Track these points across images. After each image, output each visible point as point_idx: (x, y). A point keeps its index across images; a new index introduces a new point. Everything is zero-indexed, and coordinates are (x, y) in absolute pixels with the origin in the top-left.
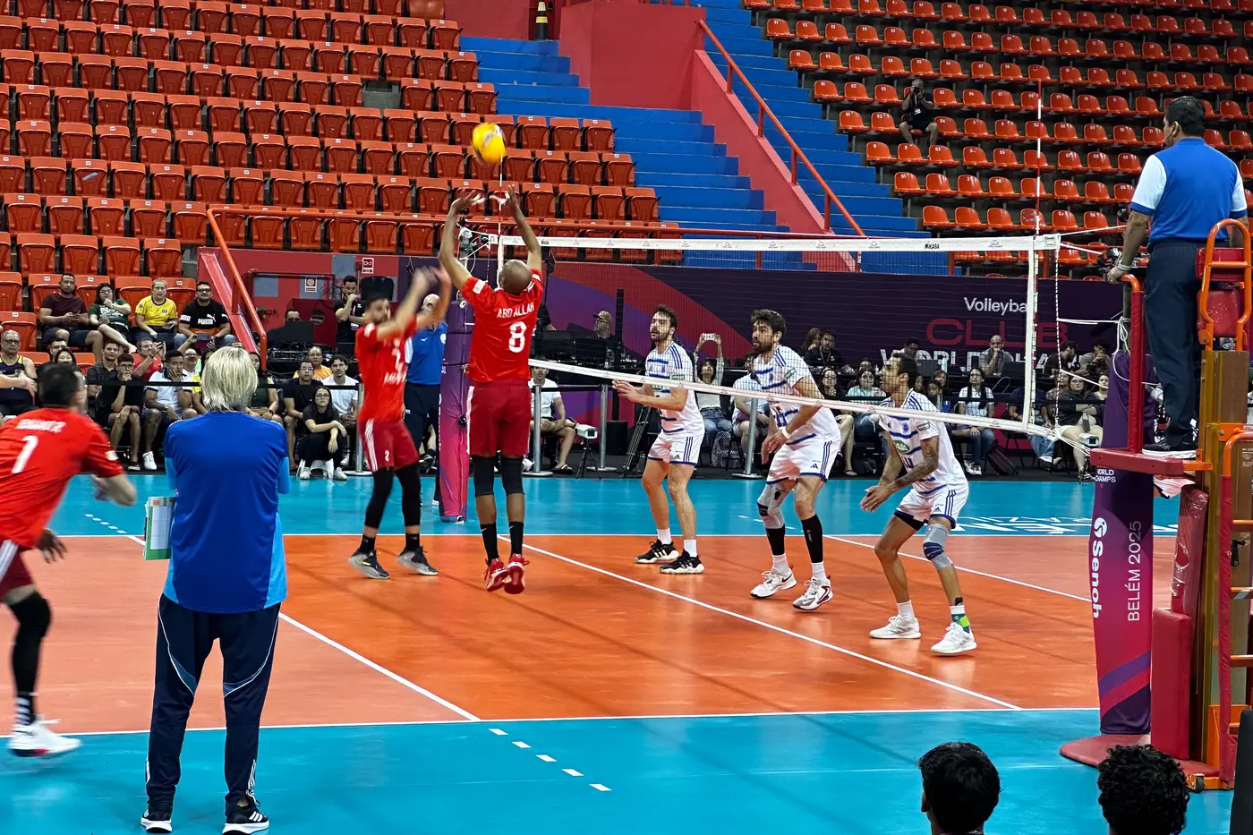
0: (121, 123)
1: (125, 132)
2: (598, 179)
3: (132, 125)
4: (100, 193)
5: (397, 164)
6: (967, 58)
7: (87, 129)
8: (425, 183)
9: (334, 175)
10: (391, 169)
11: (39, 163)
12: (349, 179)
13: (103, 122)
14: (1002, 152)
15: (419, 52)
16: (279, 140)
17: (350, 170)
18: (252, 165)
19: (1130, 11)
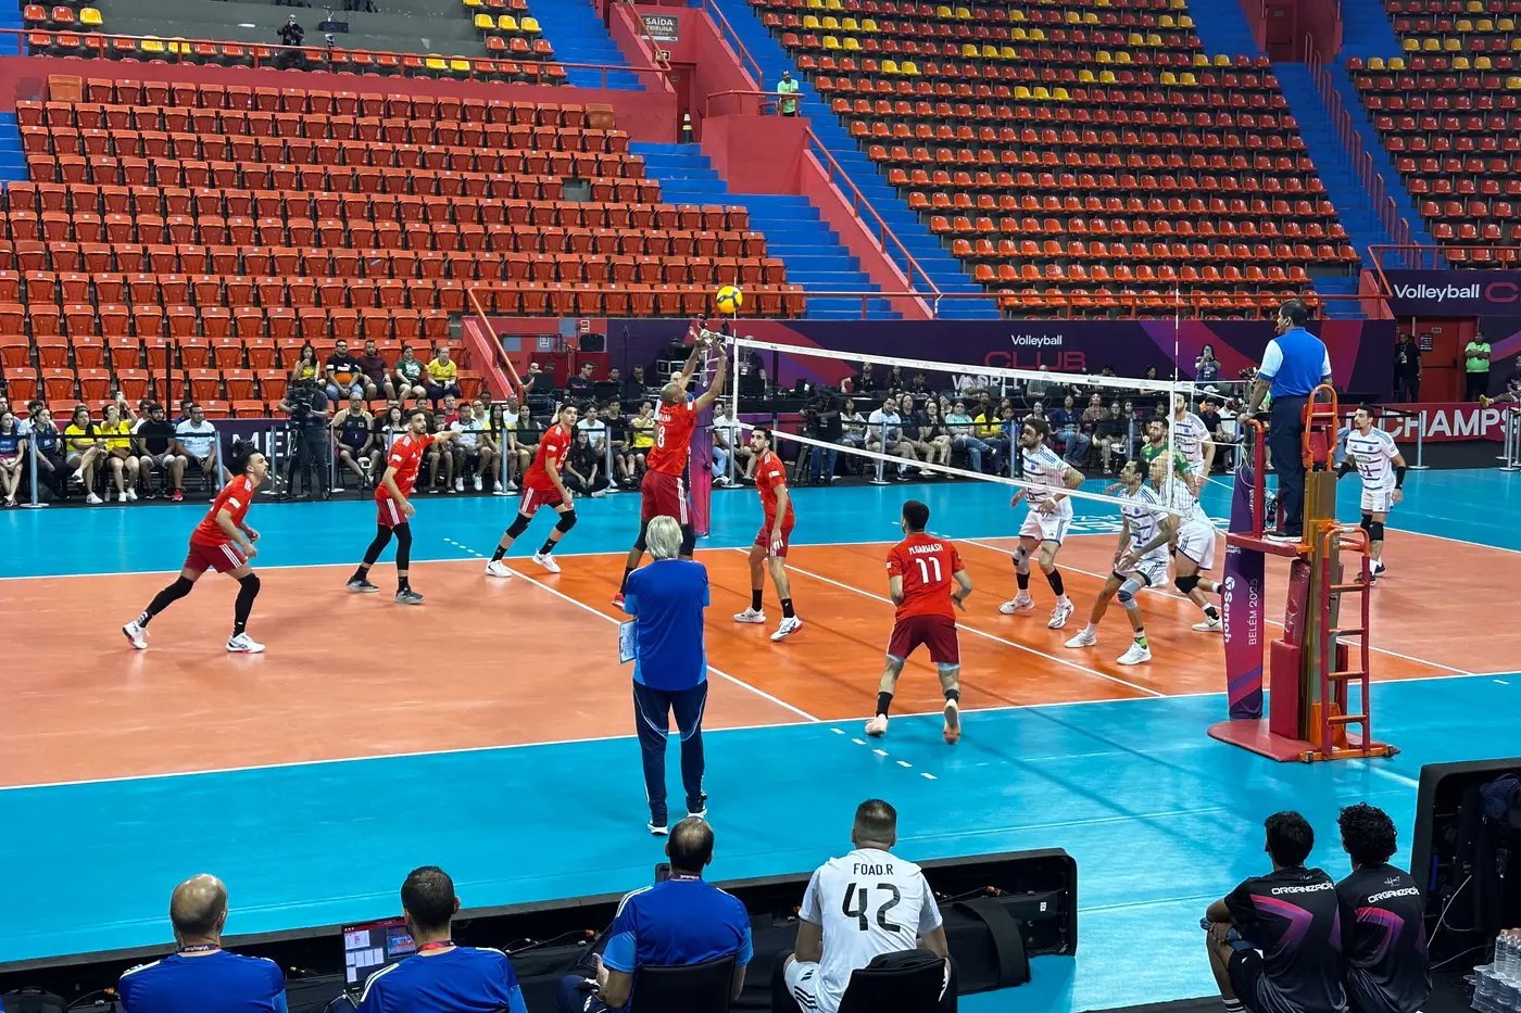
19: (1112, 107)
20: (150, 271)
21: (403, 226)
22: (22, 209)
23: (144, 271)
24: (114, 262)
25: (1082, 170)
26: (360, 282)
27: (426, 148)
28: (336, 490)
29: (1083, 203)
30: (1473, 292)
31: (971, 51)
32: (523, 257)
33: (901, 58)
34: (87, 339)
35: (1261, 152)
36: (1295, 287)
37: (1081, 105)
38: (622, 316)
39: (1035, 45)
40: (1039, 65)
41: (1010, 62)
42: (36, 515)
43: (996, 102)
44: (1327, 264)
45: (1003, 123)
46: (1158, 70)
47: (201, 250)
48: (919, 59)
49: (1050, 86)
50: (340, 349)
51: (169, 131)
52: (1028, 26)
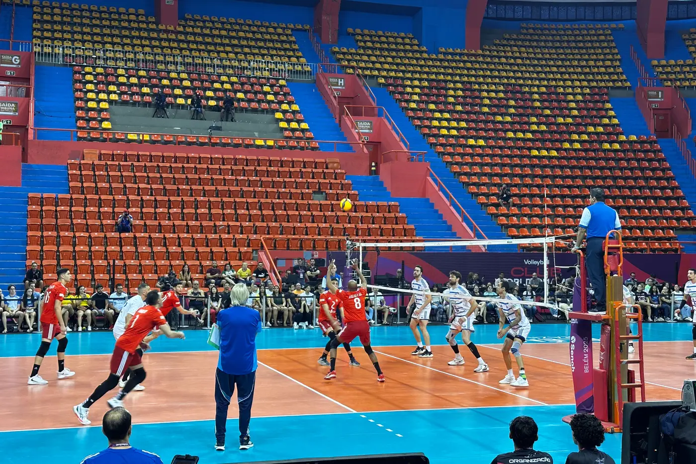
0: (232, 209)
1: (233, 212)
2: (394, 223)
3: (235, 209)
4: (225, 233)
5: (325, 220)
6: (522, 176)
7: (220, 211)
8: (335, 226)
9: (304, 224)
10: (323, 221)
11: (205, 223)
12: (309, 225)
13: (226, 209)
14: (535, 209)
15: (332, 181)
16: (285, 213)
17: (309, 222)
18: (276, 221)
19: (578, 159)
25: (563, 186)
31: (511, 135)
33: (476, 138)
35: (651, 178)
36: (668, 239)
37: (564, 158)
39: (542, 132)
40: (544, 141)
41: (529, 140)
43: (522, 157)
44: (685, 229)
46: (602, 142)
48: (485, 138)
49: (548, 150)
52: (538, 124)
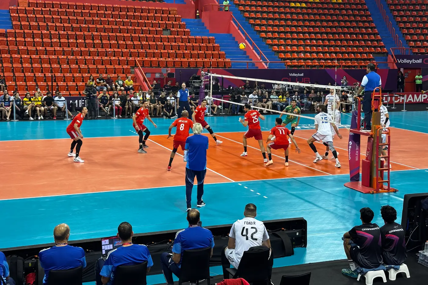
6: (285, 20)
19: (318, 9)
20: (47, 55)
21: (118, 42)
22: (11, 37)
23: (45, 55)
24: (37, 52)
25: (309, 27)
26: (106, 58)
27: (124, 20)
28: (99, 116)
29: (309, 36)
30: (420, 61)
32: (151, 51)
34: (29, 74)
35: (360, 21)
36: (369, 60)
37: (309, 8)
38: (179, 68)
42: (15, 123)
43: (285, 7)
44: (379, 53)
45: (287, 13)
47: (61, 49)
49: (300, 2)
50: (100, 76)
51: (52, 15)
